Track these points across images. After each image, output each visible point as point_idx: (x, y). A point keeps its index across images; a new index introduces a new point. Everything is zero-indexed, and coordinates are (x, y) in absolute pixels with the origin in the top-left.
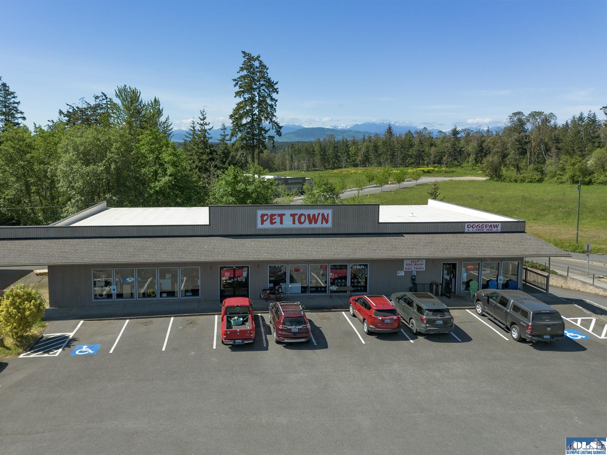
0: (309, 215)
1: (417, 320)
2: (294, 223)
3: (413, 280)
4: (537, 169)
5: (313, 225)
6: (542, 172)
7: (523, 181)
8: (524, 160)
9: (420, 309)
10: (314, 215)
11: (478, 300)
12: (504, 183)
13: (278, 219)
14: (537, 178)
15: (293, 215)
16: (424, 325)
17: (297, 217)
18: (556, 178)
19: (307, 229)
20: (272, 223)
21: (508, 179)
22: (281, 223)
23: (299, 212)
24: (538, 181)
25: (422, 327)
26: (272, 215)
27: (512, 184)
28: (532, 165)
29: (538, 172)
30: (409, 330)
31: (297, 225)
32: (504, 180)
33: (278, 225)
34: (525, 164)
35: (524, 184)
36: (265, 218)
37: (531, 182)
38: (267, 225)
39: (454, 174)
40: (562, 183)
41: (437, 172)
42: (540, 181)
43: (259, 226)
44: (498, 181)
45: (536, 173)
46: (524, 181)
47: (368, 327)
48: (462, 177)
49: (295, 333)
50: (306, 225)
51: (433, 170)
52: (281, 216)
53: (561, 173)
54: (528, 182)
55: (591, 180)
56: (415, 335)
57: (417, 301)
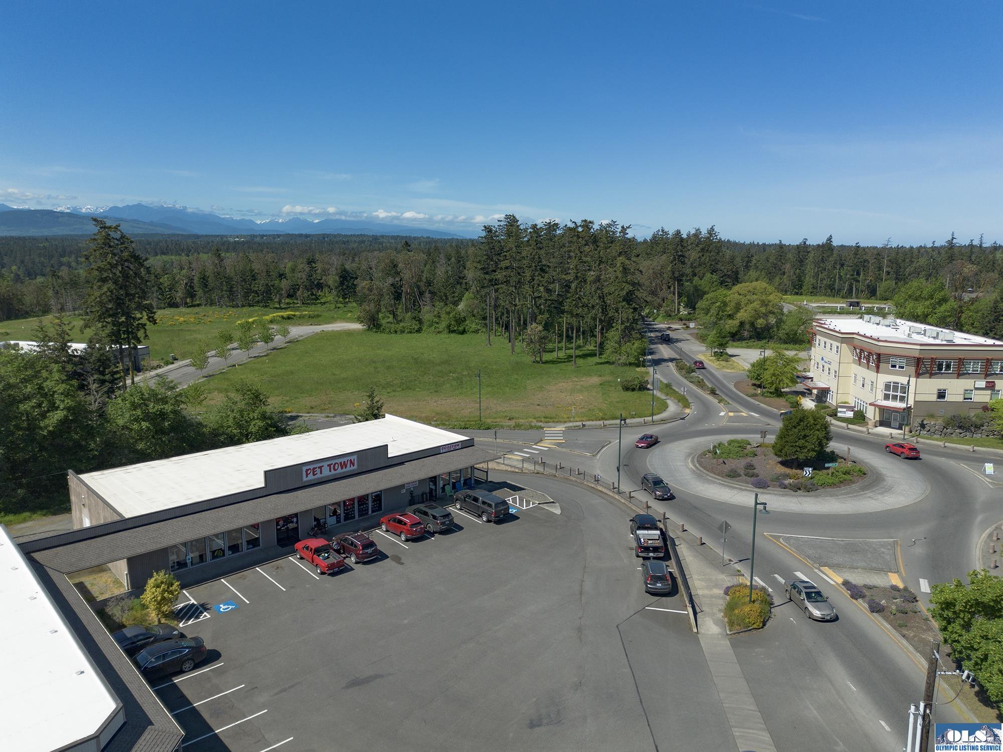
0: (341, 463)
1: (433, 524)
2: (330, 471)
3: (411, 494)
4: (414, 318)
5: (344, 470)
6: (420, 321)
7: (402, 332)
8: (400, 306)
9: (434, 517)
10: (344, 462)
11: (457, 500)
12: (383, 334)
13: (318, 471)
14: (416, 328)
15: (329, 466)
16: (439, 527)
17: (332, 466)
18: (433, 327)
19: (340, 473)
20: (314, 475)
21: (387, 330)
22: (321, 473)
23: (333, 462)
24: (417, 331)
25: (439, 528)
26: (314, 469)
27: (393, 335)
28: (410, 313)
29: (416, 321)
30: (428, 532)
31: (333, 472)
32: (383, 331)
33: (319, 476)
34: (401, 311)
35: (404, 335)
36: (309, 472)
37: (410, 332)
38: (311, 477)
39: (319, 318)
40: (439, 332)
41: (300, 318)
42: (419, 331)
43: (305, 479)
44: (376, 332)
45: (414, 322)
46: (404, 332)
47: (406, 536)
48: (331, 323)
49: (370, 554)
50: (340, 470)
51: (294, 315)
52: (320, 468)
53: (437, 321)
54: (408, 332)
55: (464, 329)
56: (432, 534)
57: (430, 512)
